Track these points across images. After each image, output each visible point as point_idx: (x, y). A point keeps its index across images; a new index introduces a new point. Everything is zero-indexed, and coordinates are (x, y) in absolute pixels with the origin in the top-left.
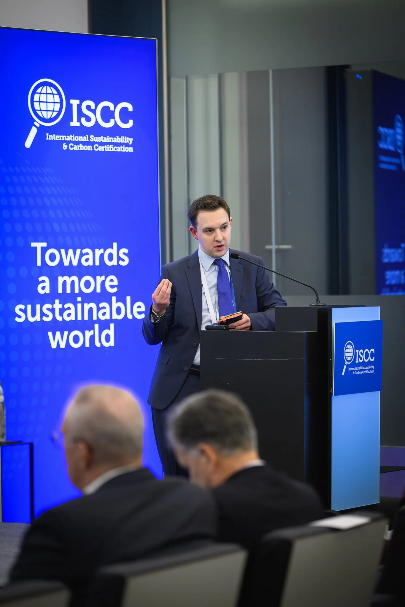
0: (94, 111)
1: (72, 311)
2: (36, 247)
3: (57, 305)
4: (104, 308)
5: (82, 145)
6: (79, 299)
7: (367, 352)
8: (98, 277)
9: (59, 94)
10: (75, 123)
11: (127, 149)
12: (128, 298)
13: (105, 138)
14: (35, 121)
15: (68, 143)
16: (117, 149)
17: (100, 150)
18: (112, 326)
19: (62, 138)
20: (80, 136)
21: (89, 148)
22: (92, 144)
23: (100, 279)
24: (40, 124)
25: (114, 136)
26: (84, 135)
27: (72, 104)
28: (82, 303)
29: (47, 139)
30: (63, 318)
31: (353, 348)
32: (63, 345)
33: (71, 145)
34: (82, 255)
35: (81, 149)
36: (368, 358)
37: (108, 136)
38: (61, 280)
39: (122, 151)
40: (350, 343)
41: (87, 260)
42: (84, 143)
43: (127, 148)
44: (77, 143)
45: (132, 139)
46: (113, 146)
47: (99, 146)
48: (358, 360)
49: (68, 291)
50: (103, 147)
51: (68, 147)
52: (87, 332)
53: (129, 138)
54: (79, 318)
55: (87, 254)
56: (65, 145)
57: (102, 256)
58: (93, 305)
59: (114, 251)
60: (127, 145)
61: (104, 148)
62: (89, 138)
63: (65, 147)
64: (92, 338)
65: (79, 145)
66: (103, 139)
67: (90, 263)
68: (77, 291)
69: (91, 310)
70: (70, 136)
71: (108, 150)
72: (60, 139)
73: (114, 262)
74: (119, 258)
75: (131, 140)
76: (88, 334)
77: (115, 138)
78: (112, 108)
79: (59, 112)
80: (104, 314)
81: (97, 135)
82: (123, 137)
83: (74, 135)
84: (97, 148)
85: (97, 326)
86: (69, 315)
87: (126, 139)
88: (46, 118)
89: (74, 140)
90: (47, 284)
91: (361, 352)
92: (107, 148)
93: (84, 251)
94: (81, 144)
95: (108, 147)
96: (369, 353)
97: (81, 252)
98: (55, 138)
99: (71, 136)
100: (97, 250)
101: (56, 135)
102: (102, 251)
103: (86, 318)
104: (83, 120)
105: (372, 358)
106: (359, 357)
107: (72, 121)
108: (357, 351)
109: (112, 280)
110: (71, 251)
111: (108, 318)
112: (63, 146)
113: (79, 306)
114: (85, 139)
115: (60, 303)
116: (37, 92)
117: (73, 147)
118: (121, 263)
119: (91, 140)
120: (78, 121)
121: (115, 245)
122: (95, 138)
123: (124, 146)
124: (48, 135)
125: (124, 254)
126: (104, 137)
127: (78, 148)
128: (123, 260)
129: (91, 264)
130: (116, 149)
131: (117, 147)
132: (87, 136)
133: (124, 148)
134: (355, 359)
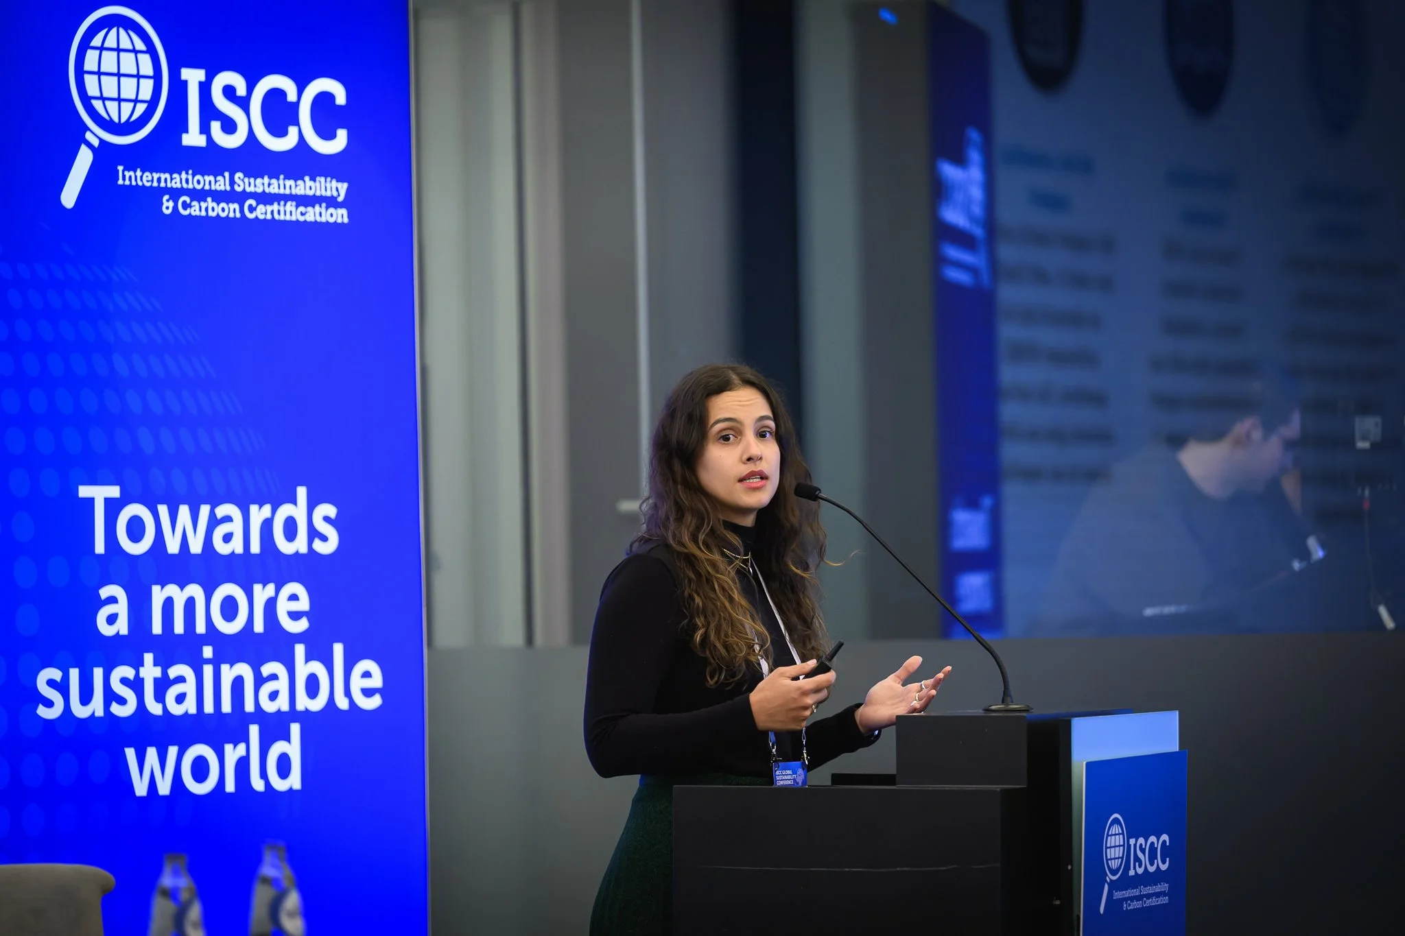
0: (244, 104)
1: (189, 687)
2: (91, 501)
3: (149, 672)
4: (274, 677)
5: (213, 201)
6: (208, 652)
7: (1152, 843)
8: (257, 588)
9: (151, 50)
10: (193, 138)
11: (332, 215)
12: (338, 649)
13: (274, 181)
14: (88, 129)
15: (175, 194)
16: (307, 215)
17: (261, 217)
18: (295, 729)
19: (159, 180)
20: (209, 175)
21: (231, 210)
22: (241, 198)
23: (262, 593)
24: (101, 141)
25: (297, 176)
26: (217, 173)
27: (186, 82)
28: (216, 663)
29: (120, 182)
30: (165, 708)
31: (1123, 834)
32: (164, 788)
33: (184, 202)
34: (214, 522)
35: (211, 214)
36: (1156, 861)
37: (282, 177)
38: (158, 595)
39: (318, 219)
40: (1116, 821)
41: (227, 538)
42: (219, 197)
43: (331, 210)
44: (199, 195)
45: (345, 185)
46: (294, 203)
47: (257, 205)
48: (1135, 868)
49: (179, 628)
50: (269, 208)
51: (175, 208)
52: (228, 748)
53: (338, 181)
54: (209, 708)
55: (228, 519)
56: (168, 201)
57: (267, 525)
58: (244, 669)
59: (298, 511)
60: (331, 202)
61: (272, 212)
62: (232, 182)
63: (167, 208)
64: (243, 765)
65: (205, 201)
66: (269, 185)
67: (237, 546)
68: (201, 628)
69: (238, 683)
70: (180, 174)
71: (282, 217)
72: (155, 184)
73: (300, 545)
74: (313, 534)
75: (343, 187)
76: (233, 753)
77: (300, 182)
78: (292, 96)
79: (153, 104)
80: (274, 696)
81: (252, 173)
82: (323, 179)
83: (190, 172)
84: (252, 209)
85: (254, 730)
86: (180, 698)
87: (328, 185)
88: (116, 120)
89: (190, 186)
90: (121, 608)
91: (1141, 845)
92: (279, 212)
93: (222, 511)
94: (209, 199)
95: (282, 209)
96: (1157, 848)
97: (212, 514)
98: (141, 180)
99: (184, 175)
100: (254, 508)
101: (143, 171)
102: (267, 510)
103: (226, 707)
104: (215, 126)
105: (1164, 862)
106: (1137, 859)
107: (187, 132)
108: (1132, 841)
109: (294, 597)
110: (184, 511)
111: (285, 707)
112: (162, 204)
113: (208, 670)
114: (221, 184)
115: (155, 665)
116: (93, 43)
117: (190, 206)
118: (319, 546)
119: (238, 189)
120: (202, 132)
121: (302, 492)
122: (246, 180)
123: (324, 205)
124: (123, 172)
125: (327, 519)
126: (270, 178)
127: (203, 209)
128: (324, 538)
129: (239, 550)
130: (302, 214)
131: (306, 207)
132: (227, 174)
133: (323, 211)
134: (1127, 868)
